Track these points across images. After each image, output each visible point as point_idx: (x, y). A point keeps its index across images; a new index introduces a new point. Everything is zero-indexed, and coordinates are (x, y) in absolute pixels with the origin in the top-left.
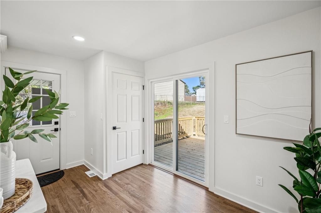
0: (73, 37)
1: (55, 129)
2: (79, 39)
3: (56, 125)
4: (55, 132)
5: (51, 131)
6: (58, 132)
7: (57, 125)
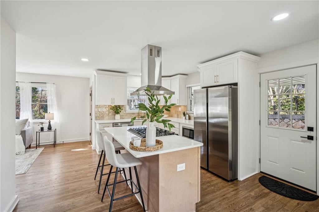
0: (271, 20)
1: (308, 136)
2: (281, 17)
3: (309, 132)
4: (309, 140)
5: (301, 137)
6: (313, 142)
7: (312, 132)
